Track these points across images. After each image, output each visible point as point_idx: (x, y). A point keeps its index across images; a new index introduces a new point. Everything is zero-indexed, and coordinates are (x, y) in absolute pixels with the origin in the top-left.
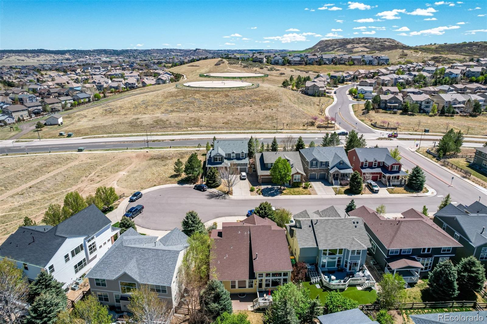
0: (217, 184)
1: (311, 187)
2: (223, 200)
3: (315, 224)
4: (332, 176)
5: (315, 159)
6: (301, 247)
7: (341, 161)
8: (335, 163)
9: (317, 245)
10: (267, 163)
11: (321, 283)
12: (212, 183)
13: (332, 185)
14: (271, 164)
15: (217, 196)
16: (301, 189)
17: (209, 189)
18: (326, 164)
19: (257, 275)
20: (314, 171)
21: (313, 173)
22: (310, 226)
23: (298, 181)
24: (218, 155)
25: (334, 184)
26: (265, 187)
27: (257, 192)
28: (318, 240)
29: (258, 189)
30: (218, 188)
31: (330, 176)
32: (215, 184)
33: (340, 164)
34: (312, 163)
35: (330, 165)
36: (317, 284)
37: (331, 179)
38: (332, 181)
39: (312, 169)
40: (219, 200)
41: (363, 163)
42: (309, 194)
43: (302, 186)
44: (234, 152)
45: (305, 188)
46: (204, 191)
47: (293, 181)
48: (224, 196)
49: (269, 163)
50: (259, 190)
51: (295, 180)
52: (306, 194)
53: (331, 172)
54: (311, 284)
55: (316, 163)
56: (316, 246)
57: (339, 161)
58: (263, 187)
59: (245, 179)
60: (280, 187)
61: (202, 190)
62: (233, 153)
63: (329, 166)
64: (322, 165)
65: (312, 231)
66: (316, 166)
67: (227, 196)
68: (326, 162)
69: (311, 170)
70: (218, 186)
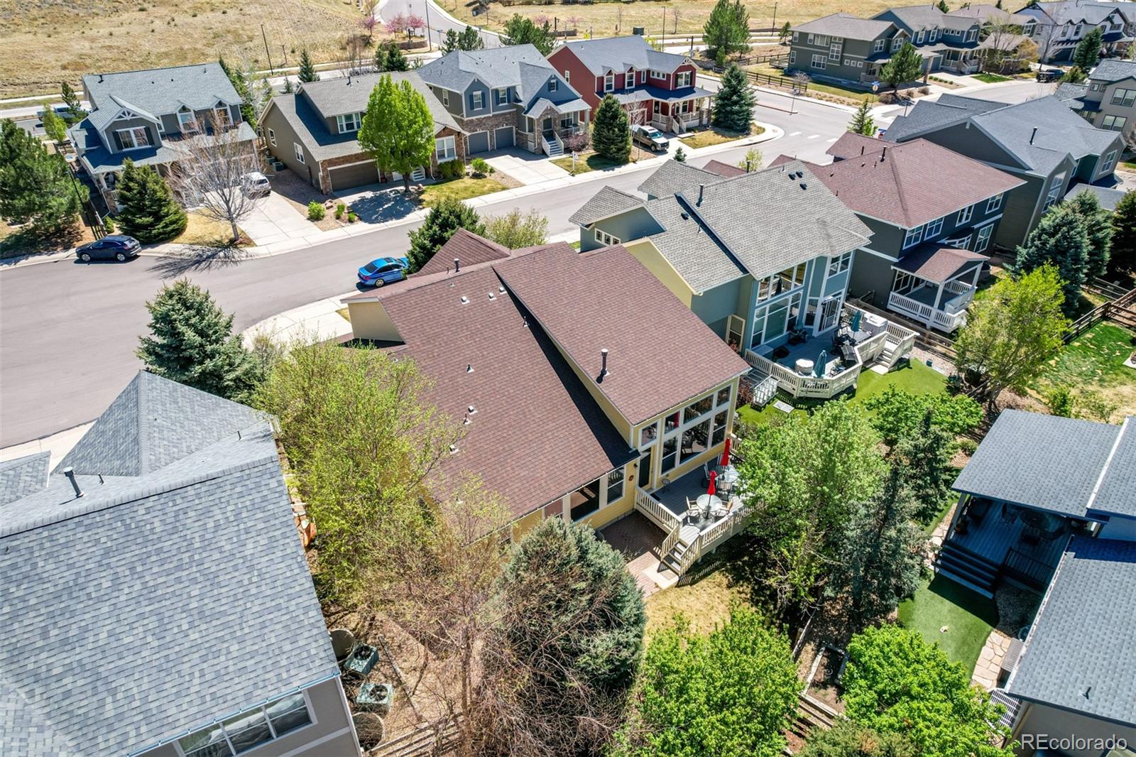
0: (172, 223)
1: (492, 171)
2: (231, 268)
3: (698, 205)
4: (539, 128)
5: (477, 84)
6: (700, 292)
7: (551, 78)
8: (537, 89)
9: (744, 270)
10: (334, 114)
11: (783, 394)
12: (152, 225)
13: (543, 154)
14: (349, 117)
15: (199, 262)
16: (468, 181)
17: (149, 250)
18: (509, 95)
19: (635, 440)
20: (480, 123)
21: (479, 131)
22: (685, 217)
23: (450, 159)
24: (128, 118)
25: (548, 151)
26: (355, 197)
27: (338, 217)
28: (737, 253)
29: (335, 210)
30: (181, 239)
31: (531, 130)
32: (166, 226)
33: (550, 90)
34: (471, 97)
35: (521, 97)
36: (773, 400)
37: (535, 139)
38: (540, 144)
39: (474, 118)
40: (213, 271)
41: (603, 78)
42: (504, 189)
43: (468, 174)
44: (189, 105)
45: (475, 176)
46: (130, 258)
47: (435, 162)
48: (226, 257)
49: (340, 117)
50: (341, 208)
51: (442, 156)
52: (493, 190)
53: (535, 113)
54: (757, 408)
55: (483, 94)
56: (740, 275)
57: (546, 79)
58: (348, 200)
59: (267, 194)
60: (403, 188)
61: (121, 257)
62: (184, 109)
63: (520, 101)
64: (498, 104)
65: (702, 231)
66: (484, 106)
67: (235, 253)
68: (509, 89)
69: (472, 121)
70: (179, 232)
